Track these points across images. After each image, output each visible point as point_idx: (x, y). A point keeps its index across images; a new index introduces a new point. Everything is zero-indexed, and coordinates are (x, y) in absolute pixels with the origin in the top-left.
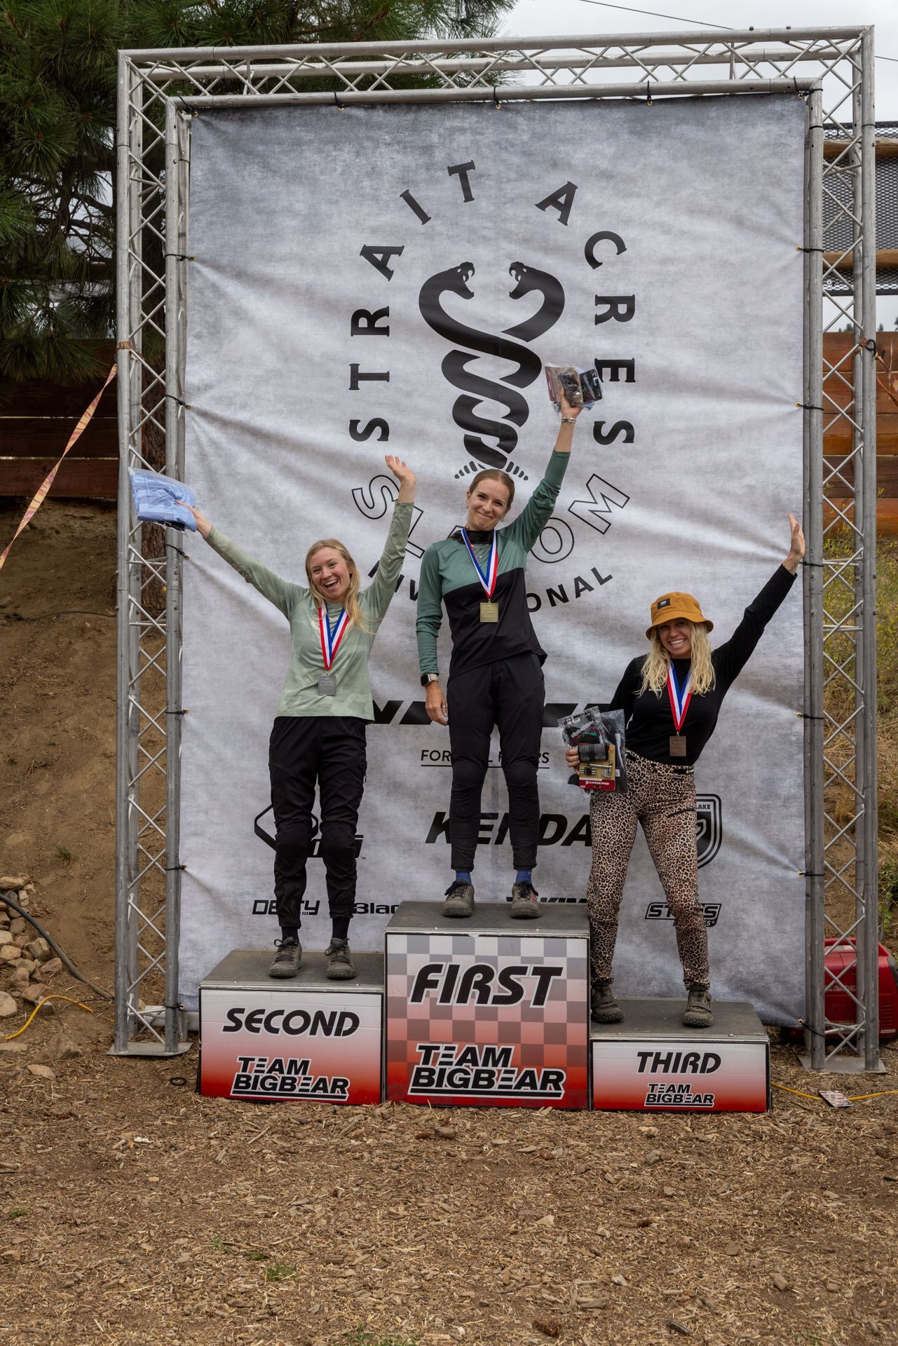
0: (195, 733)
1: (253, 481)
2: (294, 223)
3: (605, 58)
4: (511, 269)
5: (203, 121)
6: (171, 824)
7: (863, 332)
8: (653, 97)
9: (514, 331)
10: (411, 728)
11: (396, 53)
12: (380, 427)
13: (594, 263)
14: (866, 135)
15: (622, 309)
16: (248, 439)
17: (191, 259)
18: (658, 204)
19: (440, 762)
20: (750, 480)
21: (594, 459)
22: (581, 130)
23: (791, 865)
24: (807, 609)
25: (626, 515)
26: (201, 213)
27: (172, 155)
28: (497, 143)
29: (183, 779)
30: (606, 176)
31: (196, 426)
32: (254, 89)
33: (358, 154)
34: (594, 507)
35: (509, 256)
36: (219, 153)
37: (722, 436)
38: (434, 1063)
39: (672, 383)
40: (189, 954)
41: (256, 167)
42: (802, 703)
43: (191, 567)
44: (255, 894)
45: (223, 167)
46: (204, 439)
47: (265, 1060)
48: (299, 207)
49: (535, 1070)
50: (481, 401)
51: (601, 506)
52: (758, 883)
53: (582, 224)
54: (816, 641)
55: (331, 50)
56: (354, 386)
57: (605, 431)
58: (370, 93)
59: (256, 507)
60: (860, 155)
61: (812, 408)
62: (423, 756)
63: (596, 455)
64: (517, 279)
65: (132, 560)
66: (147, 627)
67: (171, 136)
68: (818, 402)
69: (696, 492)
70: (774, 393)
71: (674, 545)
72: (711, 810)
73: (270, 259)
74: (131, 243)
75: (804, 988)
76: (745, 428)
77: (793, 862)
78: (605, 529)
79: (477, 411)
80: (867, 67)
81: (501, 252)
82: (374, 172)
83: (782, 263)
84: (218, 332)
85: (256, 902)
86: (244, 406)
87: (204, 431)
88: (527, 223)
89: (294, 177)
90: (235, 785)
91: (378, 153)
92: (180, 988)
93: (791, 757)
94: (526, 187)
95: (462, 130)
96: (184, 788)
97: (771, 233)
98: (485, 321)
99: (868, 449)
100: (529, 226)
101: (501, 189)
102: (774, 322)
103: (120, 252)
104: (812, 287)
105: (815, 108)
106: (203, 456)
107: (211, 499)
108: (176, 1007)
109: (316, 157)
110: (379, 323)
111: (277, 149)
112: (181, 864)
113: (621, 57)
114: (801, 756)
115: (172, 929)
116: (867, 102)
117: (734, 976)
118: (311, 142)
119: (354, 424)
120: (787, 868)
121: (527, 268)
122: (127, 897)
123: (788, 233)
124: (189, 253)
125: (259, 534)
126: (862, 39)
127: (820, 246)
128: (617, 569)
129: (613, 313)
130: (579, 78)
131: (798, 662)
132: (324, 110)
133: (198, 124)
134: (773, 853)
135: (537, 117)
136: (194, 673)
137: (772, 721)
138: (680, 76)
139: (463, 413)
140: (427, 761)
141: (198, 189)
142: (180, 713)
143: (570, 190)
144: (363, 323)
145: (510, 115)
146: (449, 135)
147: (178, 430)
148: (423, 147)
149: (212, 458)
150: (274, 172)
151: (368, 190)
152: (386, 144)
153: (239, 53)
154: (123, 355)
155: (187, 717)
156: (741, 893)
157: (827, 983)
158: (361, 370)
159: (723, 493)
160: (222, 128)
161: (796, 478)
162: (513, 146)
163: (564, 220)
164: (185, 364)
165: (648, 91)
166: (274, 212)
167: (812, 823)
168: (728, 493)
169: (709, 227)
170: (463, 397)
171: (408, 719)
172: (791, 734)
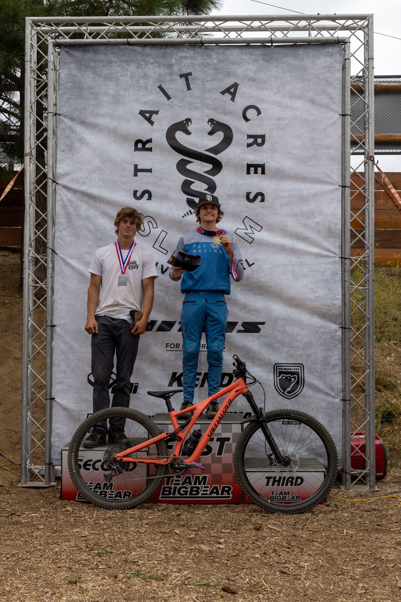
0: (60, 336)
1: (88, 218)
2: (108, 99)
3: (252, 27)
4: (208, 122)
5: (66, 51)
6: (48, 379)
7: (368, 153)
8: (274, 44)
9: (209, 150)
10: (161, 333)
11: (156, 22)
12: (148, 194)
13: (247, 120)
14: (370, 63)
15: (259, 141)
16: (86, 198)
17: (60, 115)
18: (276, 93)
19: (174, 349)
20: (316, 220)
21: (246, 209)
22: (241, 59)
23: (336, 396)
24: (343, 279)
25: (261, 235)
26: (64, 93)
27: (51, 66)
28: (202, 64)
29: (54, 357)
30: (252, 80)
31: (61, 193)
32: (90, 37)
33: (138, 68)
34: (246, 231)
35: (207, 116)
36: (73, 66)
37: (304, 199)
38: (171, 484)
39: (282, 175)
40: (56, 439)
41: (90, 73)
42: (341, 321)
43: (59, 258)
44: (88, 411)
45: (75, 72)
46: (65, 199)
47: (92, 483)
48: (110, 91)
49: (218, 486)
50: (194, 182)
51: (250, 231)
52: (321, 404)
53: (241, 102)
54: (347, 293)
55: (126, 19)
56: (136, 175)
57: (251, 197)
58: (143, 39)
59: (89, 230)
60: (367, 73)
61: (345, 187)
62: (167, 346)
63: (247, 207)
64: (211, 126)
65: (30, 255)
66: (38, 286)
67: (50, 57)
68: (348, 184)
69: (292, 225)
70: (328, 180)
71: (283, 249)
72: (300, 371)
73: (97, 115)
74: (31, 107)
75: (341, 452)
76: (315, 196)
77: (336, 394)
78: (251, 242)
79: (193, 187)
80: (370, 33)
81: (204, 114)
82: (145, 76)
83: (332, 121)
84: (72, 149)
85: (88, 414)
86: (84, 183)
87: (65, 195)
88: (216, 100)
89: (108, 78)
90: (79, 360)
91: (147, 68)
92: (52, 455)
93: (336, 346)
94: (216, 84)
95: (186, 58)
96: (55, 361)
97: (327, 107)
98: (196, 146)
99: (370, 206)
100: (217, 102)
101: (204, 85)
102: (328, 147)
103: (26, 111)
104: (346, 131)
105: (347, 51)
106: (64, 207)
107: (68, 227)
108: (50, 464)
109: (119, 69)
110: (147, 146)
111: (100, 64)
112: (53, 397)
113: (259, 27)
114: (340, 346)
115: (48, 427)
116: (370, 49)
117: (310, 447)
118: (116, 62)
119: (135, 192)
120: (334, 397)
121: (216, 121)
122: (27, 412)
123: (335, 107)
124: (58, 112)
125: (91, 243)
126: (368, 20)
127: (349, 113)
128: (257, 260)
129: (255, 142)
130: (239, 35)
131: (339, 303)
132: (122, 47)
133: (63, 52)
134: (327, 390)
135: (221, 52)
136: (60, 308)
137: (327, 330)
138: (286, 35)
139: (186, 187)
140: (169, 348)
141: (63, 82)
142: (53, 326)
143: (236, 86)
144: (140, 145)
145: (208, 51)
146: (180, 60)
147: (52, 194)
148: (168, 65)
149: (69, 208)
150: (99, 75)
151: (142, 84)
152: (151, 63)
153: (83, 20)
154: (27, 159)
155: (56, 328)
156: (313, 409)
157: (352, 452)
158: (139, 167)
159: (305, 226)
160: (75, 54)
161: (339, 218)
162: (209, 65)
163: (233, 99)
164: (56, 165)
165: (272, 41)
166: (98, 94)
167: (345, 376)
168: (307, 225)
169: (299, 104)
170: (186, 180)
171: (160, 329)
172: (336, 336)
